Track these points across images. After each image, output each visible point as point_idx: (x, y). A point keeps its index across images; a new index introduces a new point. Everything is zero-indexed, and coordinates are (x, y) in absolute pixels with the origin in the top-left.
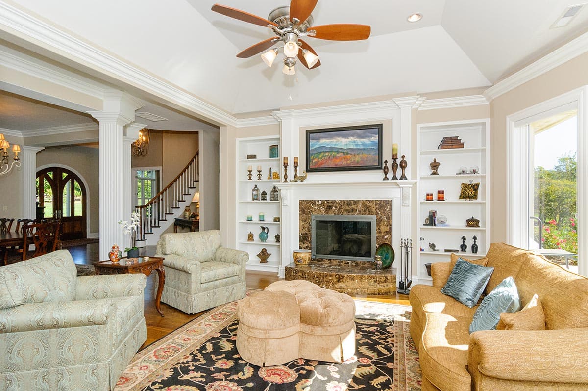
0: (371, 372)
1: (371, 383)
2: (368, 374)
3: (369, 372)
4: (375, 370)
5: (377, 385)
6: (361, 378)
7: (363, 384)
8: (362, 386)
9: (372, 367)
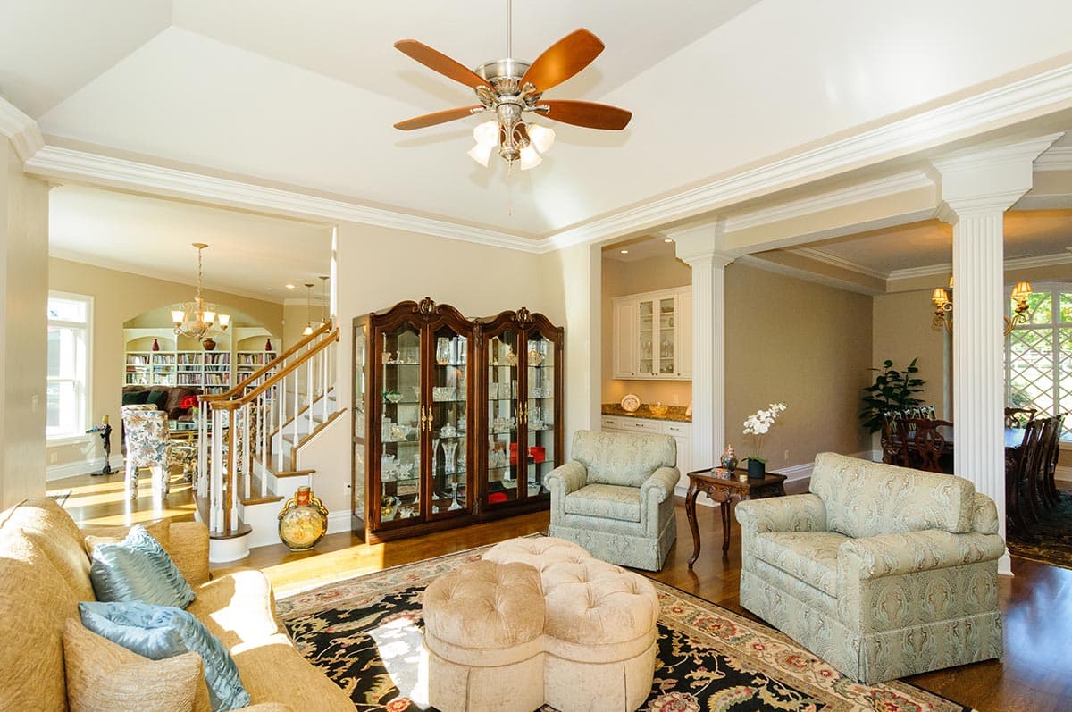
0: (371, 692)
1: (357, 678)
2: (372, 688)
3: (372, 691)
4: (368, 700)
5: (347, 681)
6: (377, 676)
7: (367, 670)
8: (366, 668)
9: (377, 701)
